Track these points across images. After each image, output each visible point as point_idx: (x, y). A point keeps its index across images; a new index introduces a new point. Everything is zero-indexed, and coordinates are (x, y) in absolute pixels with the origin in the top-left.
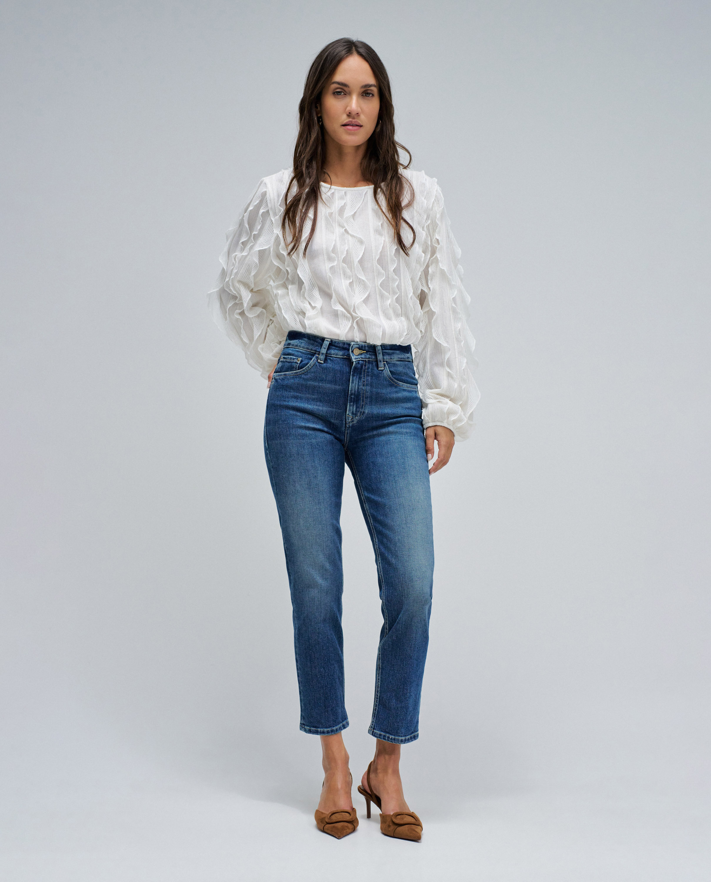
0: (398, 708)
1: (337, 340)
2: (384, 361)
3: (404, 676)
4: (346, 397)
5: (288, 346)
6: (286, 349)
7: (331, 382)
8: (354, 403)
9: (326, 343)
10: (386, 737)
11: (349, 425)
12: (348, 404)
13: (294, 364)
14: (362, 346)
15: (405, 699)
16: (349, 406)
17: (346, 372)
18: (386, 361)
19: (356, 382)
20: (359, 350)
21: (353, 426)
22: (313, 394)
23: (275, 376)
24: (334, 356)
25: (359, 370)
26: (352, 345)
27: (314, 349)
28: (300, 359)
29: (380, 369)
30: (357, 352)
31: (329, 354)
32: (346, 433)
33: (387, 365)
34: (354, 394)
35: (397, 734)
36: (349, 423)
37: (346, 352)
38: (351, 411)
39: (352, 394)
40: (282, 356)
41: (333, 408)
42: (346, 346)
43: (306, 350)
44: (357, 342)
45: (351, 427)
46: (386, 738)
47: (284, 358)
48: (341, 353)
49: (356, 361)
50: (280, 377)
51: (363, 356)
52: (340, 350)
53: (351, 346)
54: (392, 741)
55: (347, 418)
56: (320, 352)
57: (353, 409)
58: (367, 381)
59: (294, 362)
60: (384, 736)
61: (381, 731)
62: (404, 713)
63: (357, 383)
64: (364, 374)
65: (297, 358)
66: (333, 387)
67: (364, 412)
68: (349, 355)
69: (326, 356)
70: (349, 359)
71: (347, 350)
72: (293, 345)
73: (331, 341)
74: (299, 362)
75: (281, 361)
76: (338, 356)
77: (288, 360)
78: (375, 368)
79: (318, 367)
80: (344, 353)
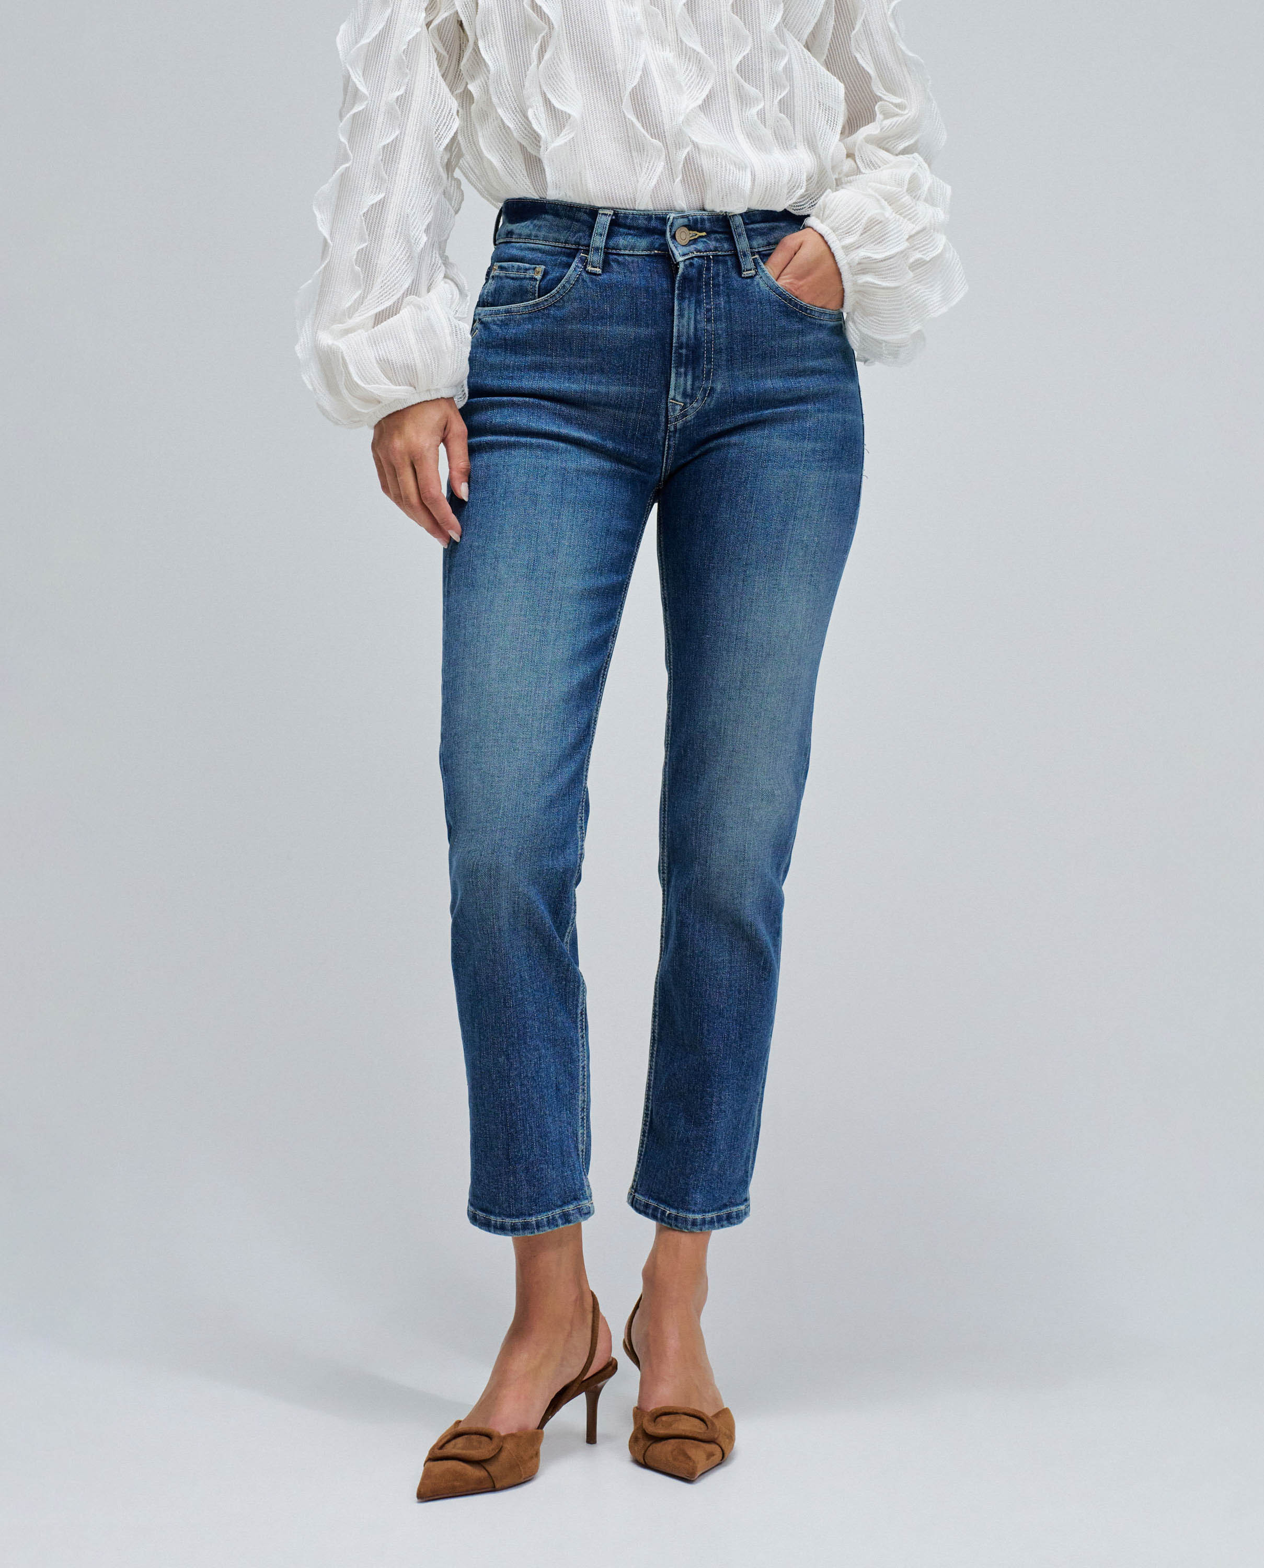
0: (688, 1141)
1: (631, 212)
2: (753, 254)
3: (705, 1061)
4: (667, 353)
5: (508, 240)
6: (503, 245)
7: (627, 319)
8: (686, 368)
9: (603, 221)
10: (658, 1212)
11: (675, 426)
12: (673, 371)
13: (526, 282)
14: (696, 221)
15: (706, 1118)
16: (676, 377)
17: (661, 290)
18: (759, 253)
19: (689, 312)
20: (689, 230)
21: (685, 427)
22: (582, 354)
23: (480, 314)
24: (627, 252)
25: (694, 284)
26: (671, 220)
27: (574, 239)
28: (541, 268)
29: (745, 274)
30: (683, 236)
31: (613, 248)
32: (667, 446)
33: (762, 260)
34: (688, 346)
35: (683, 1205)
36: (676, 419)
37: (657, 239)
38: (681, 390)
39: (682, 344)
40: (495, 264)
41: (634, 385)
42: (654, 223)
43: (553, 244)
44: (683, 211)
45: (680, 430)
46: (659, 1215)
47: (501, 268)
48: (643, 243)
49: (685, 261)
50: (496, 319)
51: (700, 246)
52: (640, 236)
53: (669, 223)
54: (670, 1221)
55: (670, 408)
56: (589, 246)
57: (685, 384)
58: (716, 308)
59: (527, 276)
60: (656, 1209)
61: (650, 1197)
62: (702, 1152)
63: (692, 316)
64: (708, 292)
65: (534, 266)
66: (631, 331)
67: (712, 389)
68: (665, 247)
69: (607, 254)
70: (666, 258)
71: (658, 234)
72: (520, 236)
73: (615, 214)
74: (539, 277)
75: (493, 277)
76: (636, 253)
77: (513, 274)
78: (734, 274)
79: (590, 284)
80: (652, 243)
